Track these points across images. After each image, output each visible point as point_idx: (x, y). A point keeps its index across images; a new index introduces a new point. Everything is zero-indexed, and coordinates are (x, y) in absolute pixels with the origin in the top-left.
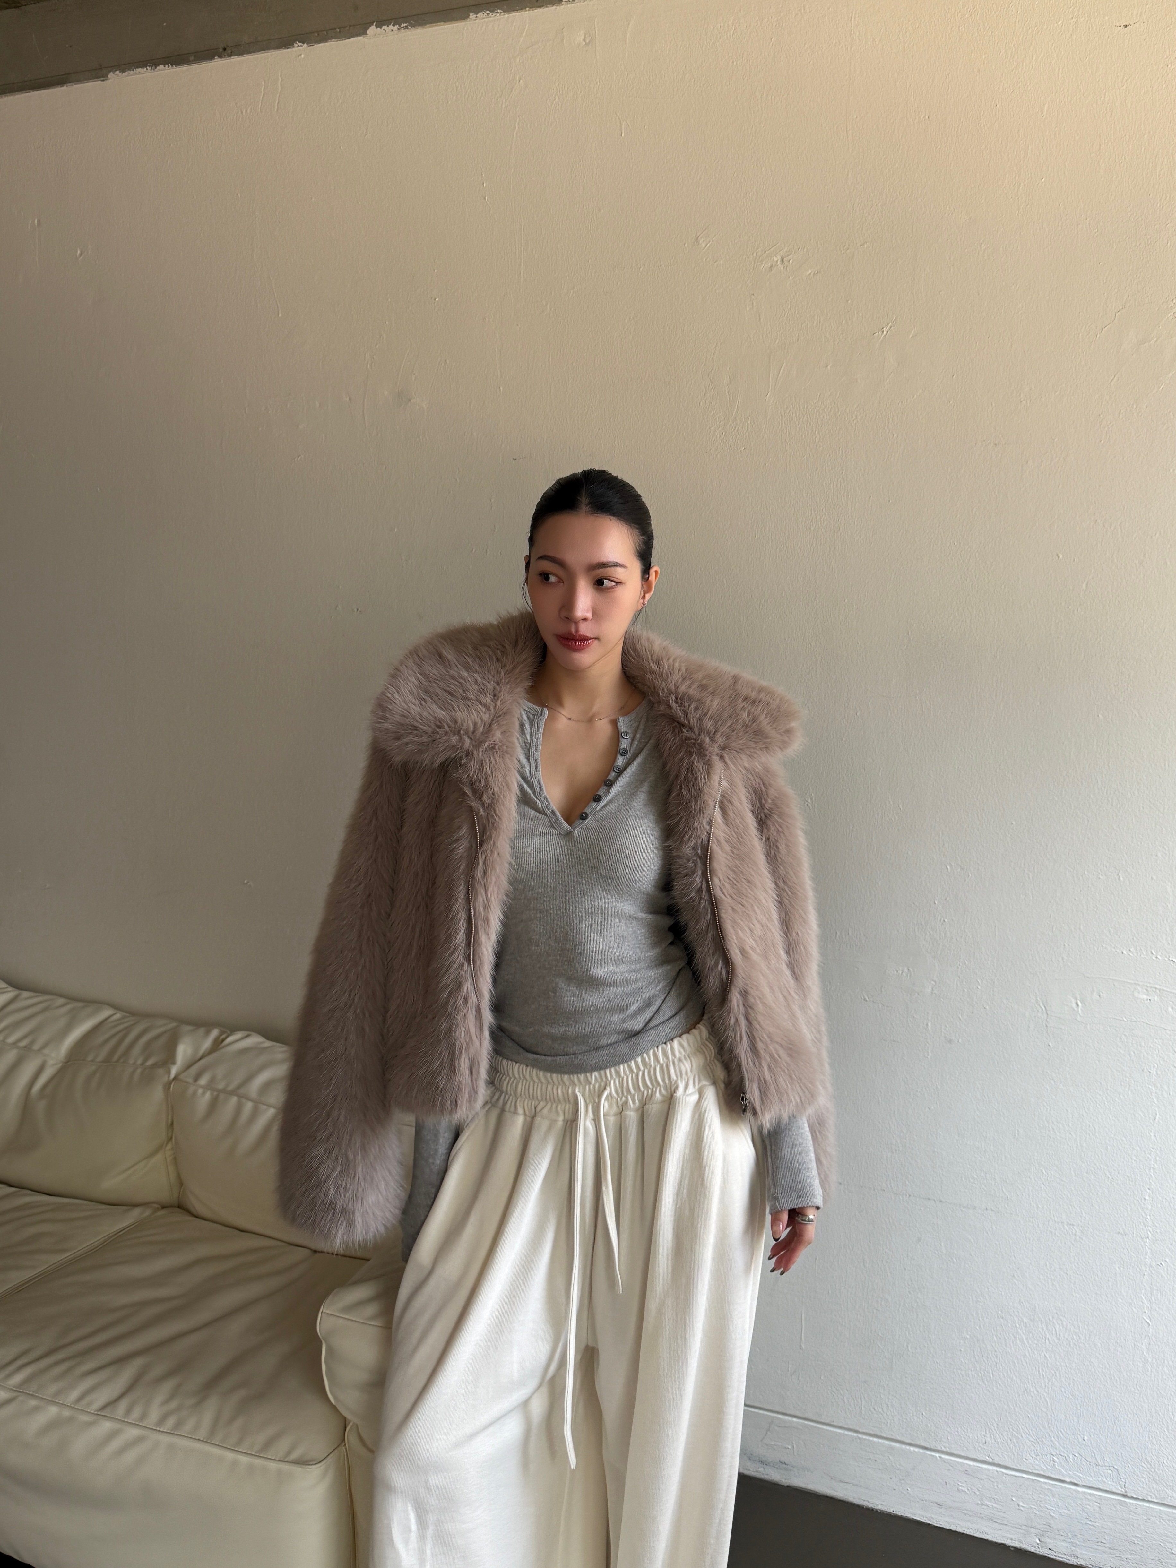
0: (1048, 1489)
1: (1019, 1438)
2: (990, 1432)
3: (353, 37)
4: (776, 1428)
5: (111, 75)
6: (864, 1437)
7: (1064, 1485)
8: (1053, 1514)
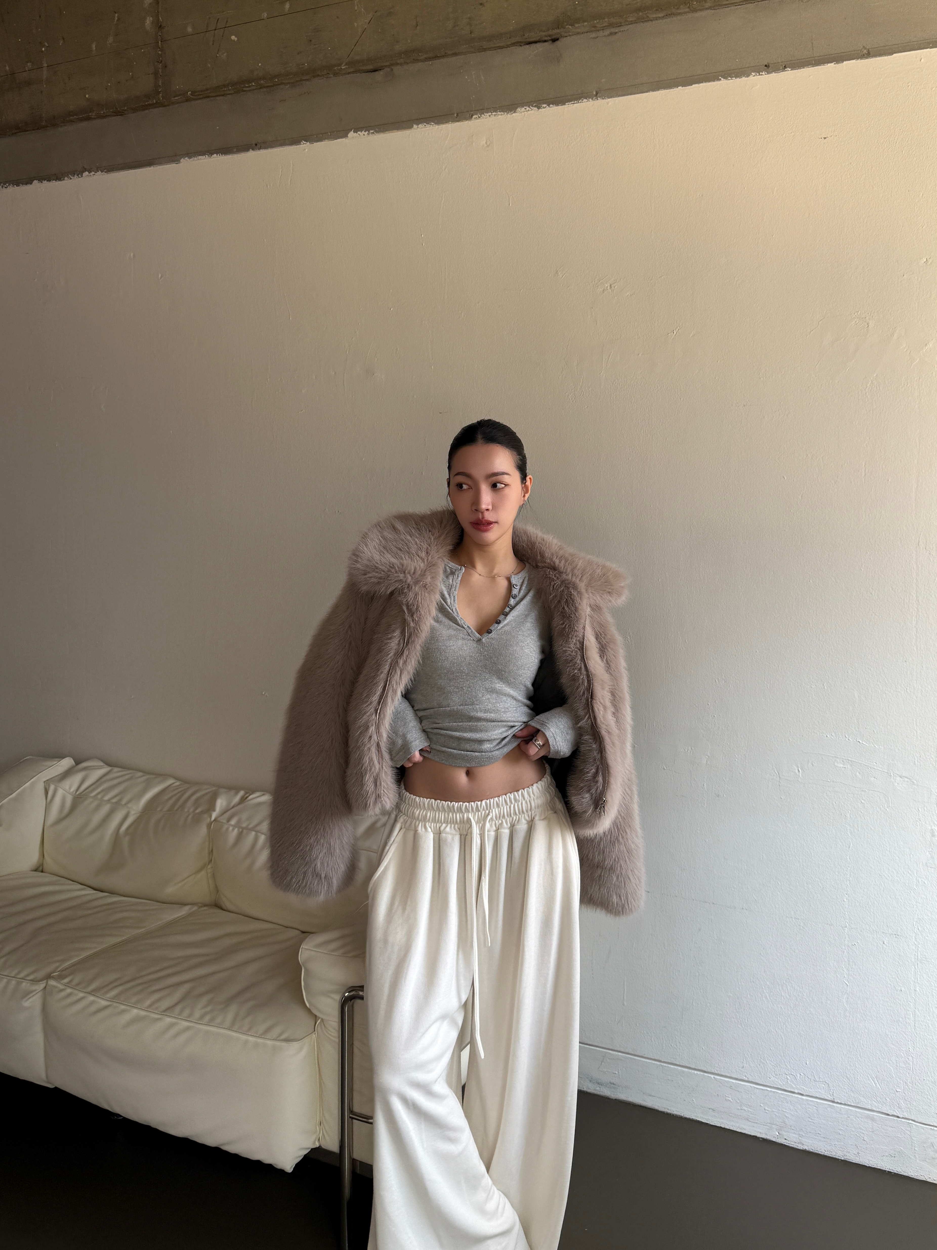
0: (784, 1098)
1: (764, 1064)
3: (339, 138)
4: (608, 1060)
5: (182, 160)
6: (665, 1065)
7: (794, 1095)
8: (787, 1115)
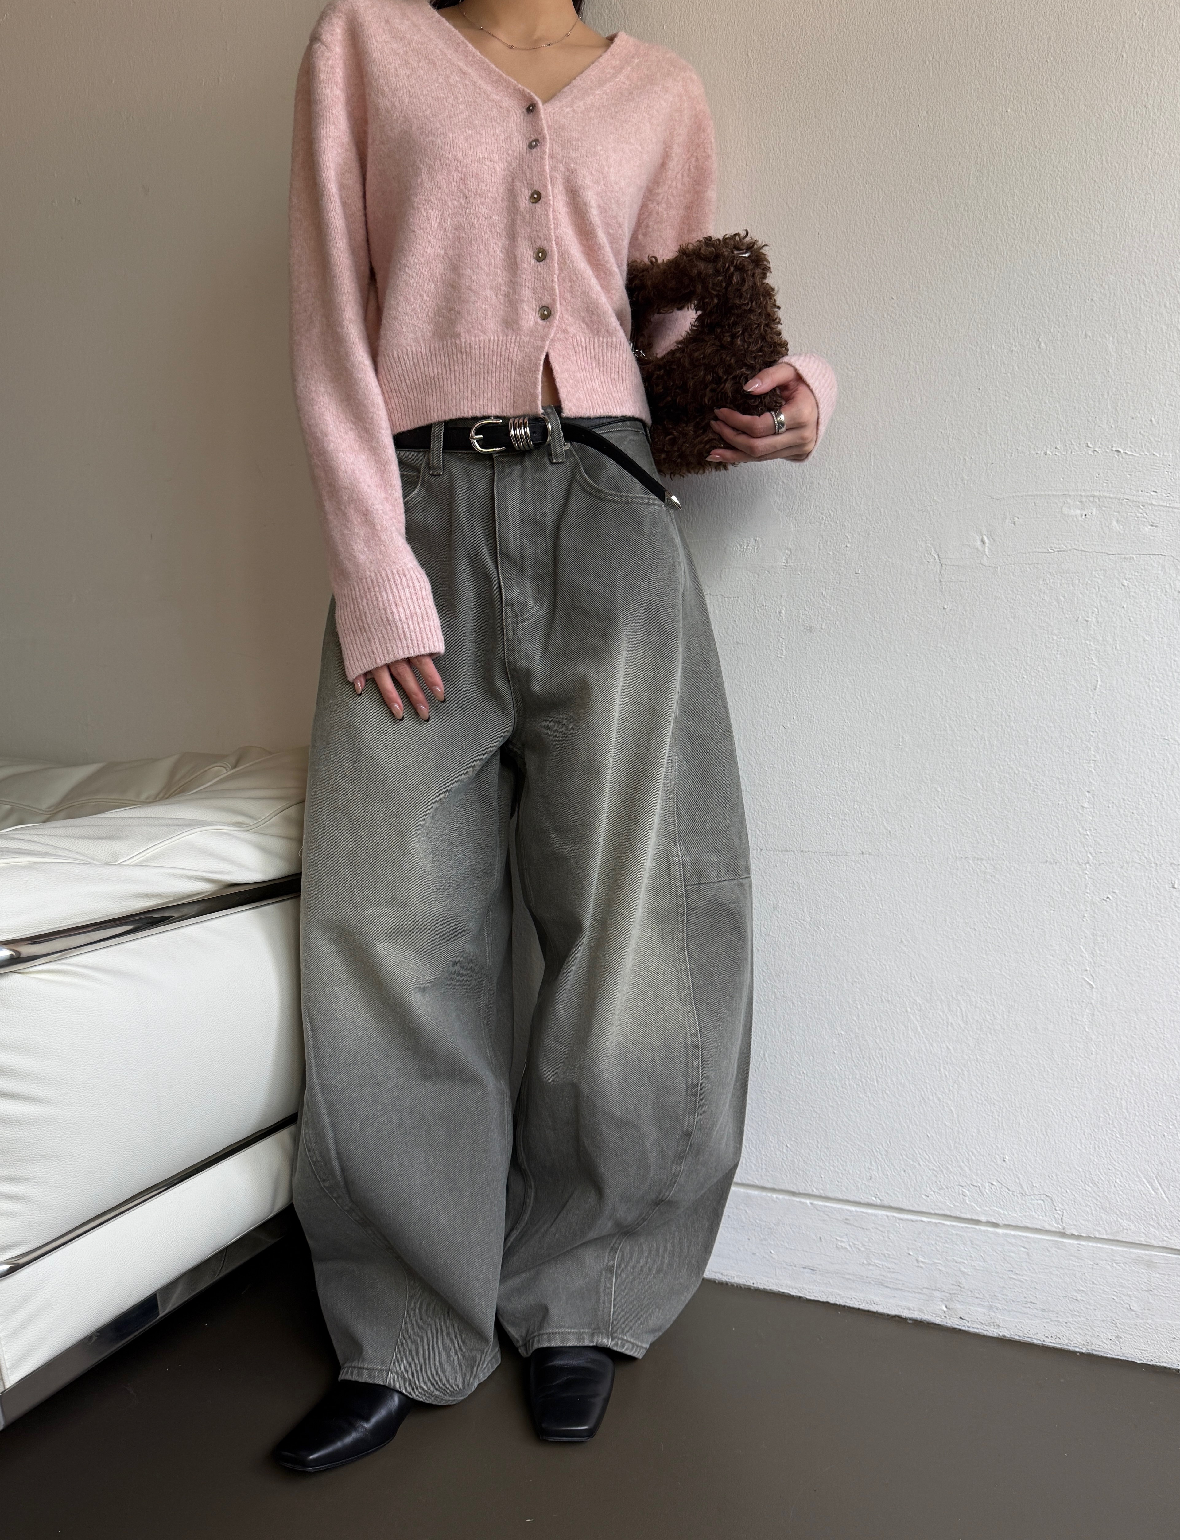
0: (957, 1234)
1: (915, 1167)
2: (876, 1162)
7: (978, 1227)
8: (963, 1269)
